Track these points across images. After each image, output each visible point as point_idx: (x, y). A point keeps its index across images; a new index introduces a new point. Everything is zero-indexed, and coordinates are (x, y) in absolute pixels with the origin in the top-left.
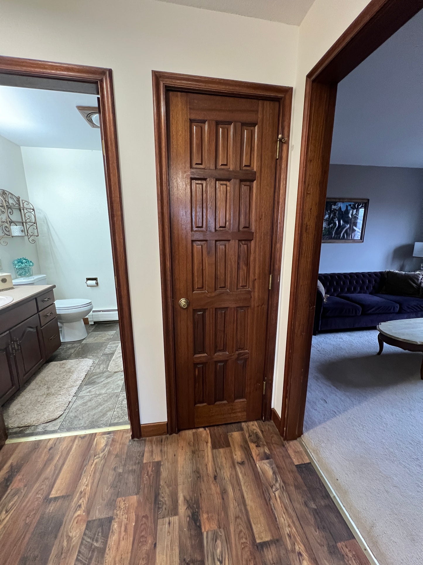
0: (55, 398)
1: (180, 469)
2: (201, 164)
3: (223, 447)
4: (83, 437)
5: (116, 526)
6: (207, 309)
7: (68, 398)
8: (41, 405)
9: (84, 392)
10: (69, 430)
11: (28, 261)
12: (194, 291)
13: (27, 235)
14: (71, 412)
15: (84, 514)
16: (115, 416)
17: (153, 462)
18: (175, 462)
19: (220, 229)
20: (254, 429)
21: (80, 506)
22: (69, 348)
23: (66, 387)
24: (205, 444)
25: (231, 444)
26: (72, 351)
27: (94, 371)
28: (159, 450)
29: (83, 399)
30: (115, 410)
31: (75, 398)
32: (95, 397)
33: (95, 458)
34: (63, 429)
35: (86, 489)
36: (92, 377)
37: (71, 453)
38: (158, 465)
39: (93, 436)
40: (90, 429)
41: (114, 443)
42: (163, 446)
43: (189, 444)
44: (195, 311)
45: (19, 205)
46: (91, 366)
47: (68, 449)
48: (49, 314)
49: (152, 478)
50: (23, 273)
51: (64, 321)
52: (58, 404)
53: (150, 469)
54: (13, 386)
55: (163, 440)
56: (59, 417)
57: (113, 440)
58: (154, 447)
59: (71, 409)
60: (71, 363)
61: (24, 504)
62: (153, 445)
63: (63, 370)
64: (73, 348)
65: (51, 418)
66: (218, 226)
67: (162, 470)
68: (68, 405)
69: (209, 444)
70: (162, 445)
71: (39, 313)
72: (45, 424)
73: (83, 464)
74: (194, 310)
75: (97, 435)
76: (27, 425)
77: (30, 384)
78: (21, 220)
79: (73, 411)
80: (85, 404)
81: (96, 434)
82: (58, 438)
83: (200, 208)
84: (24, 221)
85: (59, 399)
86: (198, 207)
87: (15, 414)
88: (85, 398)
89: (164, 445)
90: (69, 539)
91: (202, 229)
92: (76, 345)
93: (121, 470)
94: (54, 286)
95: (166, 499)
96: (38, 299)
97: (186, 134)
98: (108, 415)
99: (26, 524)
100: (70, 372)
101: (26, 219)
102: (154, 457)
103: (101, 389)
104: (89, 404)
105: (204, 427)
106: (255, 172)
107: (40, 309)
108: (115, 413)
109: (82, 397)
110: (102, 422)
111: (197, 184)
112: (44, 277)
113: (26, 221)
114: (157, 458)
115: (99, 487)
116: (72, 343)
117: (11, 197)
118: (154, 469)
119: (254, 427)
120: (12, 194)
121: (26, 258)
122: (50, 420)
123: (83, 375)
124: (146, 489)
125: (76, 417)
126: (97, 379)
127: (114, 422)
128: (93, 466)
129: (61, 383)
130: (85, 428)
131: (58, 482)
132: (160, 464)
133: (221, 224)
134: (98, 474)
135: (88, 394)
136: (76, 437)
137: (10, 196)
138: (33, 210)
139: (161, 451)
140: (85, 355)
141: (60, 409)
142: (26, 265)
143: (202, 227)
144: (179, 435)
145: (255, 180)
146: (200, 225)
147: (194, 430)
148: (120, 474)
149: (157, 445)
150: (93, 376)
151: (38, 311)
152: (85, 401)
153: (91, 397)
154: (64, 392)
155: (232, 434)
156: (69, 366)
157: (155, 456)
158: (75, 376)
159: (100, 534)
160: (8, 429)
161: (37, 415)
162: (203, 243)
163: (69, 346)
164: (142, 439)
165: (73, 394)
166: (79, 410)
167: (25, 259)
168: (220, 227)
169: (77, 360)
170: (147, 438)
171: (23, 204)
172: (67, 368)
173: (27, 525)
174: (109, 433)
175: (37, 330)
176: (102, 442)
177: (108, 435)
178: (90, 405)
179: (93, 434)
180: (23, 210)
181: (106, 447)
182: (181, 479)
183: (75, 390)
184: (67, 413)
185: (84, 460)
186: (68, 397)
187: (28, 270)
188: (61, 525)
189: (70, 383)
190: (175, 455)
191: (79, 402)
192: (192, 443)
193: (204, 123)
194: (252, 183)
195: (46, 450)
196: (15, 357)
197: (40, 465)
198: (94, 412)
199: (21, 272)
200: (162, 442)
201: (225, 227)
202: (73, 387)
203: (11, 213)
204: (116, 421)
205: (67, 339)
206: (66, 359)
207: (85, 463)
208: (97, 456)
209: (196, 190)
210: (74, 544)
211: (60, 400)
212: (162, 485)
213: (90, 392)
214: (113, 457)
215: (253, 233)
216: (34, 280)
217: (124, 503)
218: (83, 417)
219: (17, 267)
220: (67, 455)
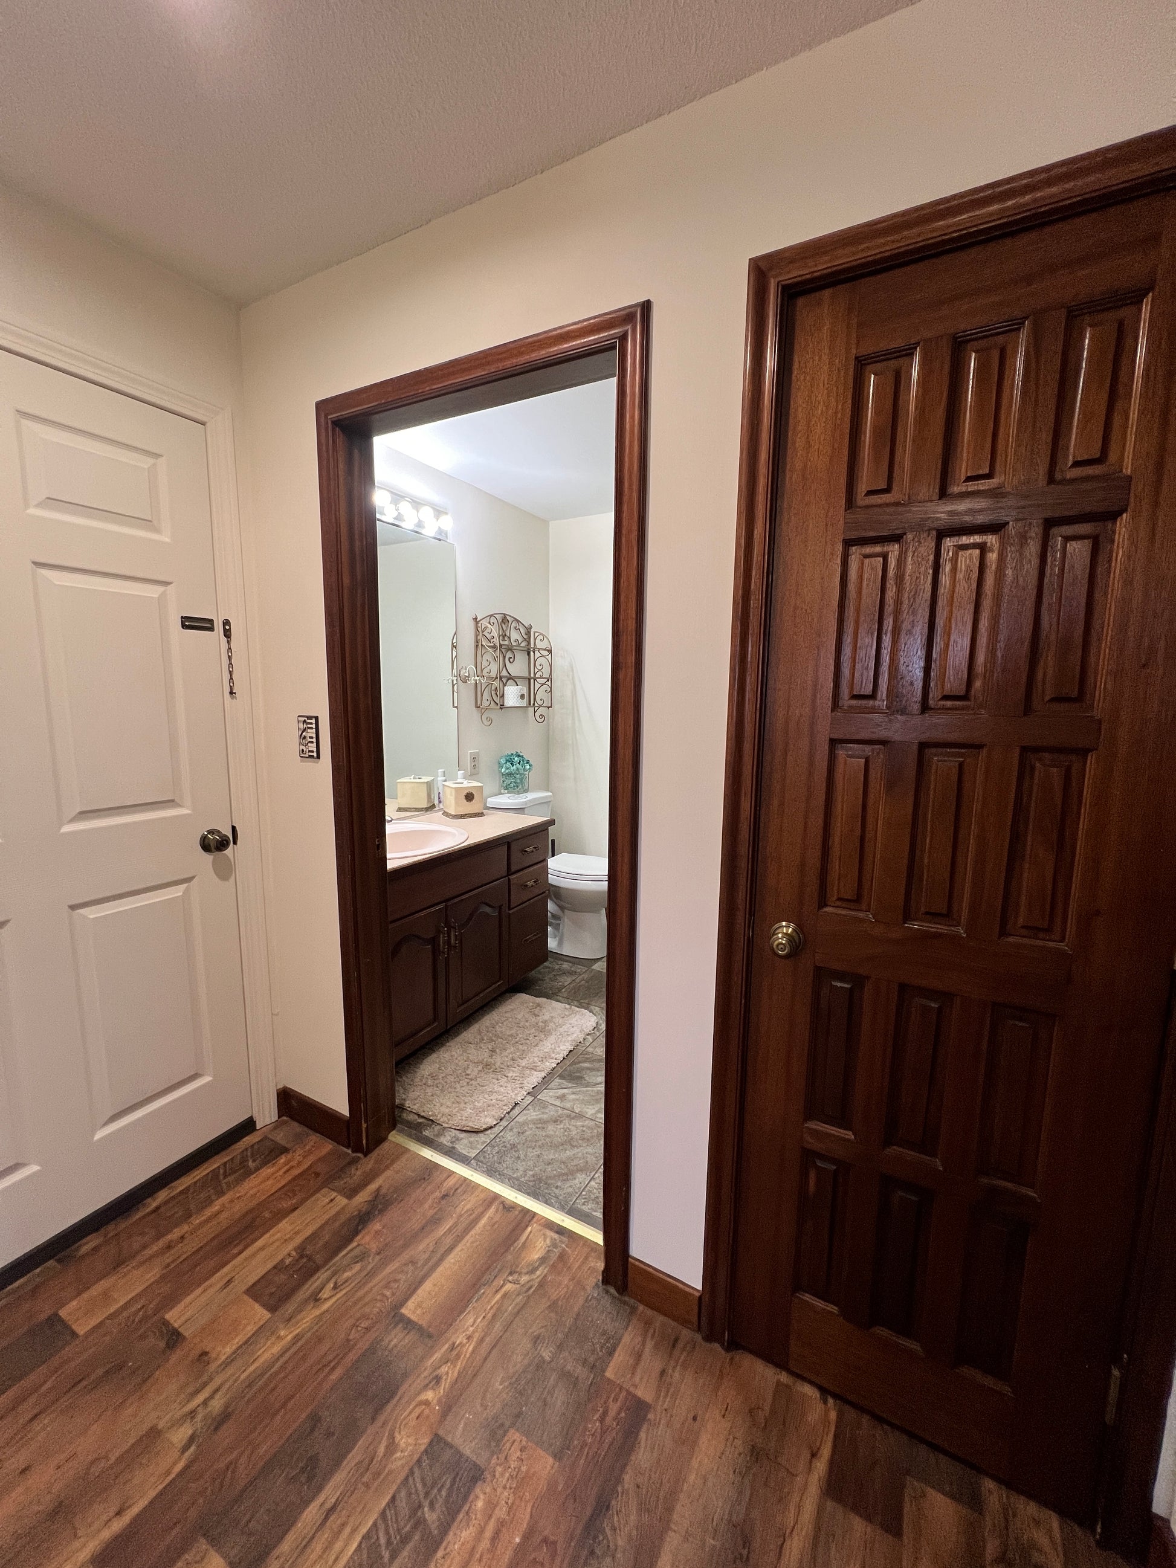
0: (494, 1080)
1: (692, 1478)
2: (887, 491)
3: (868, 1518)
4: (509, 1207)
5: (480, 1504)
6: (868, 978)
7: (516, 1094)
8: (468, 1083)
9: (552, 1093)
10: (491, 1172)
11: (523, 761)
12: (826, 905)
13: (534, 704)
14: (511, 1130)
15: (437, 1408)
16: (590, 1191)
17: (629, 1393)
18: (688, 1440)
19: (942, 703)
20: (1033, 1545)
21: (438, 1379)
22: (564, 973)
23: (524, 1064)
24: (806, 1455)
25: (907, 1528)
26: (567, 980)
27: (590, 1049)
28: (658, 1366)
29: (543, 1110)
30: (596, 1175)
31: (530, 1099)
32: (568, 1116)
33: (510, 1278)
34: (482, 1162)
35: (464, 1345)
36: (580, 1062)
37: (473, 1232)
38: (638, 1411)
39: (527, 1218)
40: (528, 1194)
41: (560, 1265)
42: (672, 1363)
43: (751, 1411)
44: (821, 974)
45: (529, 643)
46: (588, 1034)
47: (471, 1217)
48: (530, 884)
49: (608, 1439)
50: (512, 785)
51: (567, 905)
52: (494, 1097)
53: (614, 1408)
54: (435, 1019)
55: (680, 1345)
56: (486, 1130)
57: (562, 1257)
58: (650, 1345)
59: (512, 1123)
60: (553, 1009)
61: (360, 1293)
62: (649, 1339)
63: (533, 1020)
64: (571, 973)
65: (471, 1124)
66: (934, 693)
67: (643, 1435)
68: (511, 1110)
69: (821, 1466)
70: (671, 1355)
71: (511, 877)
72: (457, 1132)
73: (479, 1279)
74: (818, 969)
75: (535, 1220)
76: (431, 1118)
77: (469, 1026)
78: (527, 675)
79: (515, 1130)
80: (541, 1124)
81: (535, 1214)
82: (465, 1179)
83: (870, 632)
84: (532, 675)
85: (501, 1086)
86: (862, 632)
87: (424, 1081)
88: (547, 1111)
89: (677, 1362)
90: (392, 1447)
91: (871, 702)
92: (579, 968)
93: (546, 1355)
94: (552, 822)
95: (620, 1543)
96: (514, 847)
97: (840, 407)
98: (577, 1181)
99: (348, 1340)
100: (544, 1030)
101: (536, 670)
102: (637, 1379)
103: (588, 1103)
104: (551, 1129)
105: (824, 1391)
106: (1129, 479)
107: (513, 869)
108: (593, 1183)
109: (544, 1105)
110: (557, 1191)
111: (866, 556)
112: (546, 797)
113: (535, 674)
114: (646, 1393)
115: (488, 1365)
116: (571, 959)
117: (515, 628)
118: (623, 1415)
119: (1042, 1540)
120: (518, 621)
121: (521, 754)
122: (468, 1129)
123: (565, 1048)
124: (582, 1461)
125: (513, 1146)
126: (588, 1072)
127: (583, 1207)
128: (498, 1296)
129: (518, 1049)
130: (520, 1187)
131: (427, 1286)
132: (646, 1416)
133: (947, 686)
134: (498, 1326)
135: (558, 1103)
136: (496, 1197)
137: (514, 624)
138: (550, 651)
139: (663, 1373)
140: (586, 1001)
141: (493, 1113)
142: (518, 769)
143: (873, 696)
144: (732, 1359)
145: (1125, 510)
146: (868, 690)
147: (784, 1377)
148: (540, 1365)
149: (656, 1347)
150: (585, 1062)
151: (509, 873)
152: (545, 1116)
153: (560, 1112)
154: (514, 1075)
155: (924, 1495)
156: (546, 1017)
157: (641, 1379)
158: (547, 1045)
159: (444, 1493)
160: (402, 1108)
161: (453, 1103)
162: (873, 750)
163: (566, 966)
164: (626, 1299)
165: (529, 1087)
166: (527, 1133)
167: (519, 756)
168: (946, 698)
169: (568, 1006)
170: (641, 1308)
171: (535, 639)
172: (540, 1018)
173: (348, 1345)
174: (561, 1231)
175: (500, 913)
176: (538, 1246)
177: (556, 1236)
178: (552, 1133)
179: (528, 1211)
180: (534, 652)
181: (539, 1265)
182: (684, 1514)
183: (536, 1078)
184: (501, 1128)
185: (487, 1269)
186: (519, 1089)
187: (521, 779)
188: (392, 1397)
189: (533, 1057)
190: (695, 1418)
191: (533, 1114)
192: (761, 1416)
193: (906, 355)
194: (1110, 525)
195: (437, 1194)
196: (447, 960)
197: (416, 1223)
198: (551, 1157)
199: (507, 782)
200: (674, 1346)
201: (965, 697)
202: (535, 1071)
203: (511, 660)
204: (585, 1208)
205: (567, 950)
206: (548, 997)
207: (487, 1277)
208: (516, 1276)
209: (861, 577)
210: (394, 1467)
211: (502, 1089)
212: (626, 1486)
213: (562, 1098)
214: (544, 1304)
215: (1100, 722)
216: (526, 803)
217: (519, 1453)
218: (526, 1156)
219: (503, 770)
220: (464, 1231)
